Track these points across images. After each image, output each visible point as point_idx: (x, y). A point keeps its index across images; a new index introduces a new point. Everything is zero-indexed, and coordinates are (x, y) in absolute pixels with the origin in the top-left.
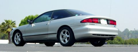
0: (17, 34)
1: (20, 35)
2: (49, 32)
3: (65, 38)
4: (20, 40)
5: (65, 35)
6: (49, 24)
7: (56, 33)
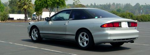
0: (34, 30)
1: (37, 31)
2: (67, 33)
3: (84, 41)
4: (37, 36)
5: (84, 38)
6: (67, 24)
7: (74, 35)
